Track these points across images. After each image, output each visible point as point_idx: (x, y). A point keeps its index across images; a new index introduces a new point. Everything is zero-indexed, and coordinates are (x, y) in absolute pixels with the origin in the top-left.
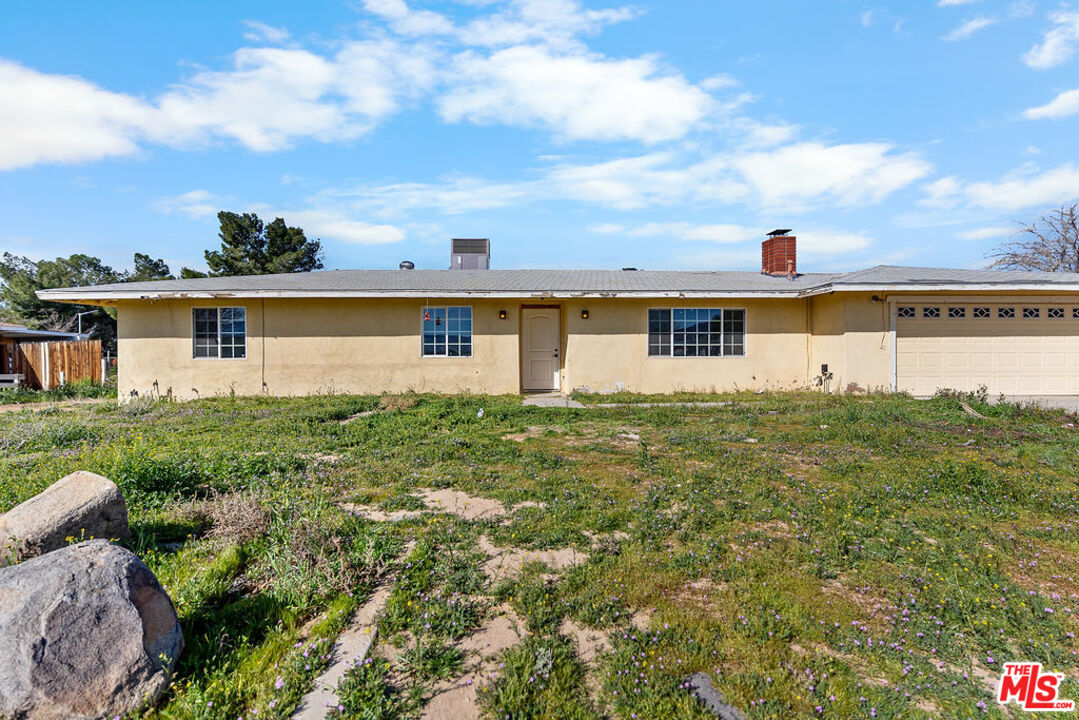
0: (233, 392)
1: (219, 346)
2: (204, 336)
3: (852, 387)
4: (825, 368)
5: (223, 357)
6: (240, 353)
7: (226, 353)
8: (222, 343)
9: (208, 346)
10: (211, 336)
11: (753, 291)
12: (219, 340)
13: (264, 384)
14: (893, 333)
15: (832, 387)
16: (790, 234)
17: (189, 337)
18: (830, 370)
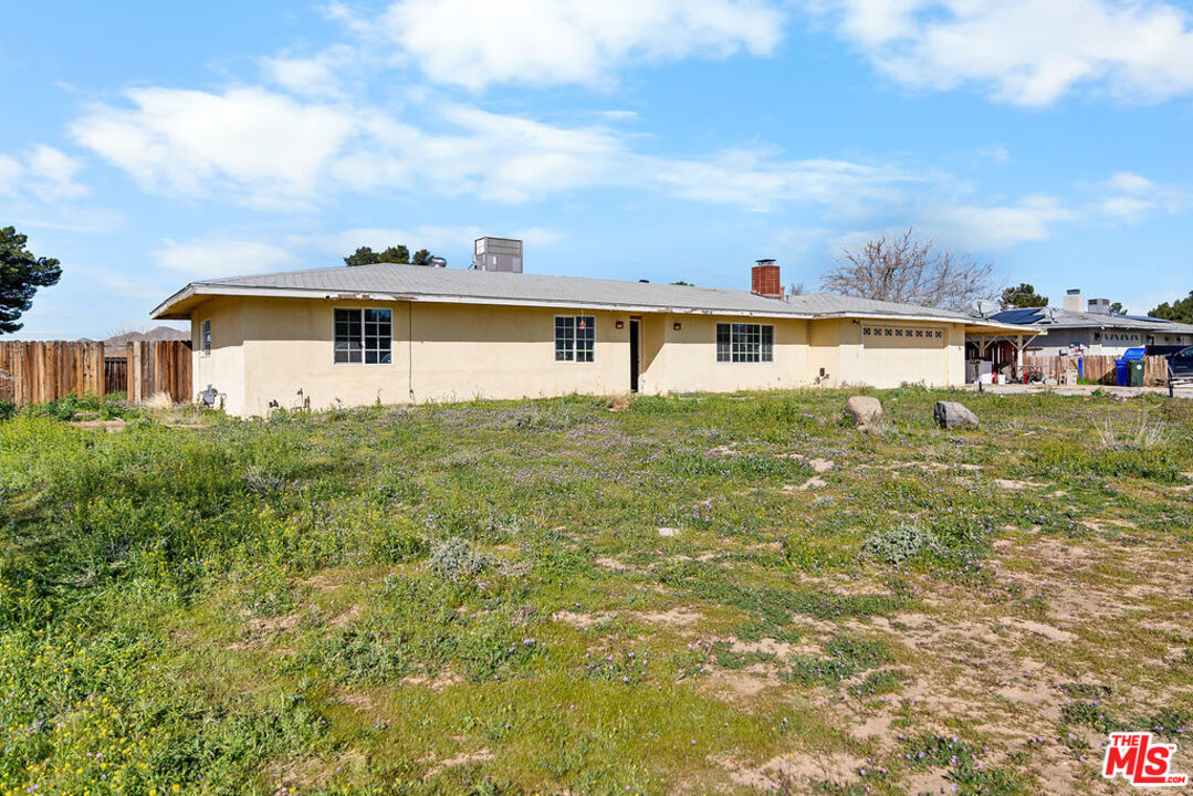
0: (379, 401)
1: (363, 350)
2: (346, 340)
3: (844, 384)
4: (822, 371)
5: (367, 362)
6: (385, 358)
7: (371, 359)
8: (367, 348)
9: (349, 350)
10: (352, 340)
11: (790, 313)
12: (363, 343)
13: (411, 391)
14: (862, 346)
15: (829, 384)
16: (775, 264)
17: (330, 340)
18: (826, 372)
